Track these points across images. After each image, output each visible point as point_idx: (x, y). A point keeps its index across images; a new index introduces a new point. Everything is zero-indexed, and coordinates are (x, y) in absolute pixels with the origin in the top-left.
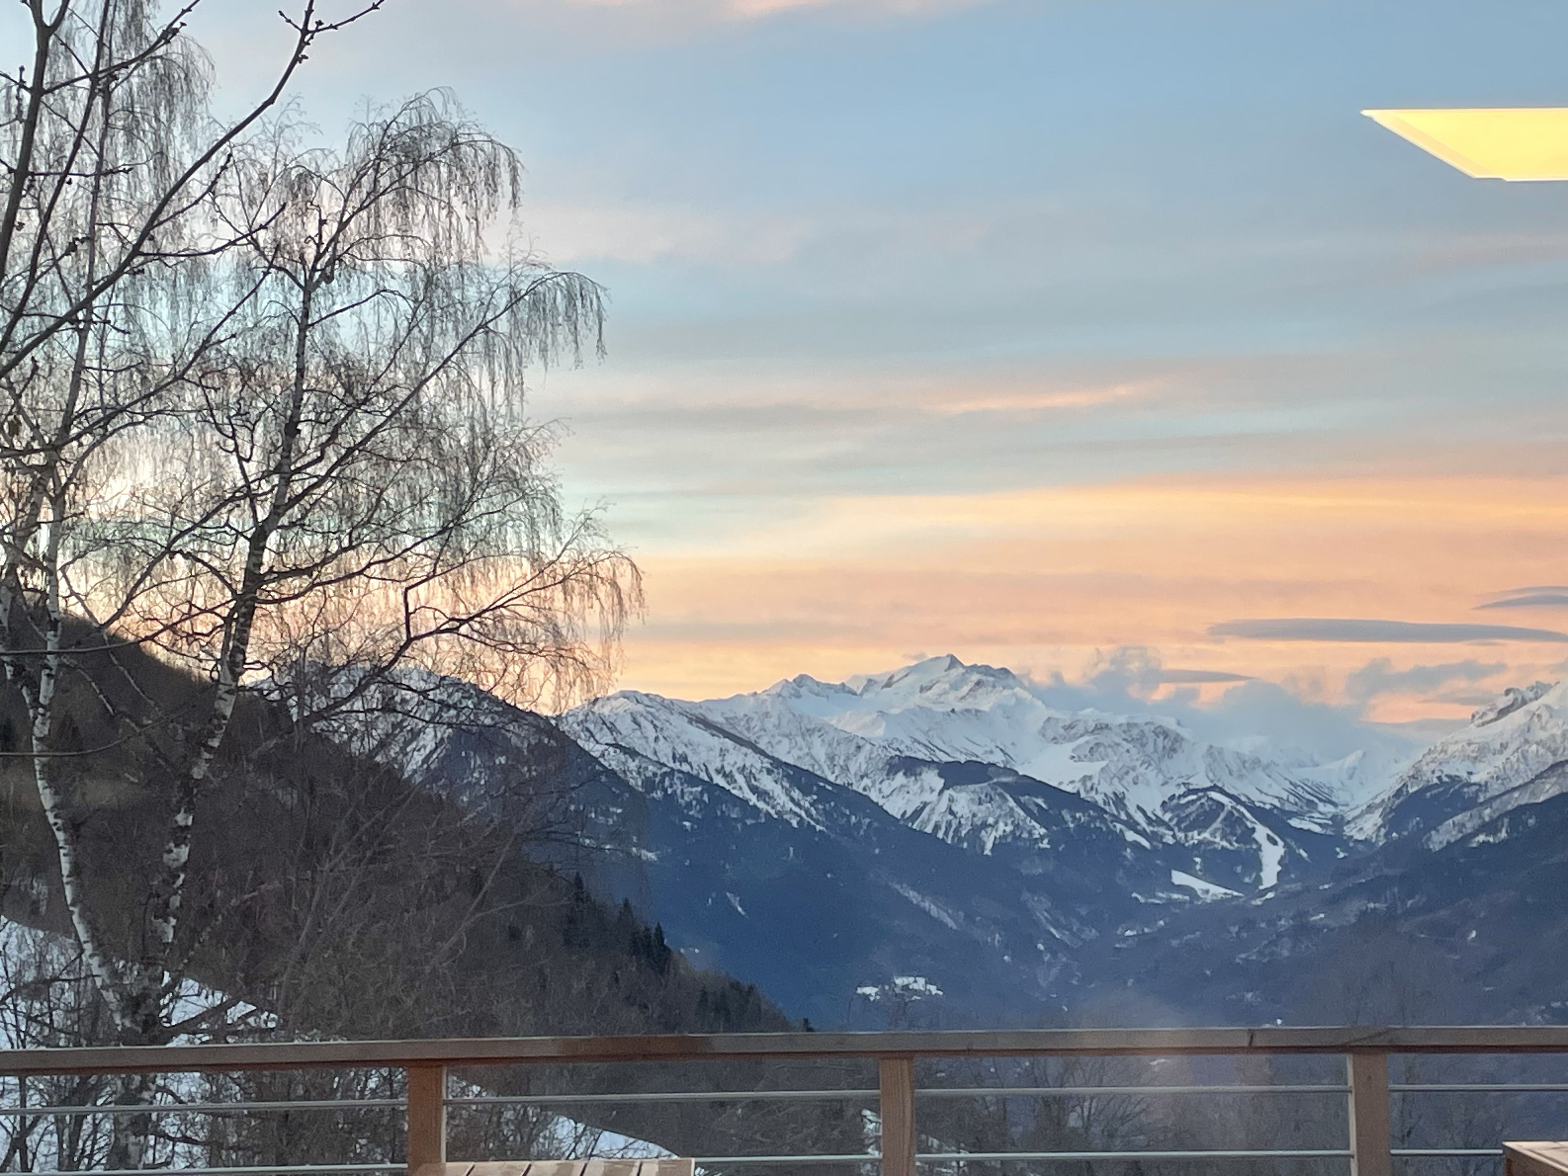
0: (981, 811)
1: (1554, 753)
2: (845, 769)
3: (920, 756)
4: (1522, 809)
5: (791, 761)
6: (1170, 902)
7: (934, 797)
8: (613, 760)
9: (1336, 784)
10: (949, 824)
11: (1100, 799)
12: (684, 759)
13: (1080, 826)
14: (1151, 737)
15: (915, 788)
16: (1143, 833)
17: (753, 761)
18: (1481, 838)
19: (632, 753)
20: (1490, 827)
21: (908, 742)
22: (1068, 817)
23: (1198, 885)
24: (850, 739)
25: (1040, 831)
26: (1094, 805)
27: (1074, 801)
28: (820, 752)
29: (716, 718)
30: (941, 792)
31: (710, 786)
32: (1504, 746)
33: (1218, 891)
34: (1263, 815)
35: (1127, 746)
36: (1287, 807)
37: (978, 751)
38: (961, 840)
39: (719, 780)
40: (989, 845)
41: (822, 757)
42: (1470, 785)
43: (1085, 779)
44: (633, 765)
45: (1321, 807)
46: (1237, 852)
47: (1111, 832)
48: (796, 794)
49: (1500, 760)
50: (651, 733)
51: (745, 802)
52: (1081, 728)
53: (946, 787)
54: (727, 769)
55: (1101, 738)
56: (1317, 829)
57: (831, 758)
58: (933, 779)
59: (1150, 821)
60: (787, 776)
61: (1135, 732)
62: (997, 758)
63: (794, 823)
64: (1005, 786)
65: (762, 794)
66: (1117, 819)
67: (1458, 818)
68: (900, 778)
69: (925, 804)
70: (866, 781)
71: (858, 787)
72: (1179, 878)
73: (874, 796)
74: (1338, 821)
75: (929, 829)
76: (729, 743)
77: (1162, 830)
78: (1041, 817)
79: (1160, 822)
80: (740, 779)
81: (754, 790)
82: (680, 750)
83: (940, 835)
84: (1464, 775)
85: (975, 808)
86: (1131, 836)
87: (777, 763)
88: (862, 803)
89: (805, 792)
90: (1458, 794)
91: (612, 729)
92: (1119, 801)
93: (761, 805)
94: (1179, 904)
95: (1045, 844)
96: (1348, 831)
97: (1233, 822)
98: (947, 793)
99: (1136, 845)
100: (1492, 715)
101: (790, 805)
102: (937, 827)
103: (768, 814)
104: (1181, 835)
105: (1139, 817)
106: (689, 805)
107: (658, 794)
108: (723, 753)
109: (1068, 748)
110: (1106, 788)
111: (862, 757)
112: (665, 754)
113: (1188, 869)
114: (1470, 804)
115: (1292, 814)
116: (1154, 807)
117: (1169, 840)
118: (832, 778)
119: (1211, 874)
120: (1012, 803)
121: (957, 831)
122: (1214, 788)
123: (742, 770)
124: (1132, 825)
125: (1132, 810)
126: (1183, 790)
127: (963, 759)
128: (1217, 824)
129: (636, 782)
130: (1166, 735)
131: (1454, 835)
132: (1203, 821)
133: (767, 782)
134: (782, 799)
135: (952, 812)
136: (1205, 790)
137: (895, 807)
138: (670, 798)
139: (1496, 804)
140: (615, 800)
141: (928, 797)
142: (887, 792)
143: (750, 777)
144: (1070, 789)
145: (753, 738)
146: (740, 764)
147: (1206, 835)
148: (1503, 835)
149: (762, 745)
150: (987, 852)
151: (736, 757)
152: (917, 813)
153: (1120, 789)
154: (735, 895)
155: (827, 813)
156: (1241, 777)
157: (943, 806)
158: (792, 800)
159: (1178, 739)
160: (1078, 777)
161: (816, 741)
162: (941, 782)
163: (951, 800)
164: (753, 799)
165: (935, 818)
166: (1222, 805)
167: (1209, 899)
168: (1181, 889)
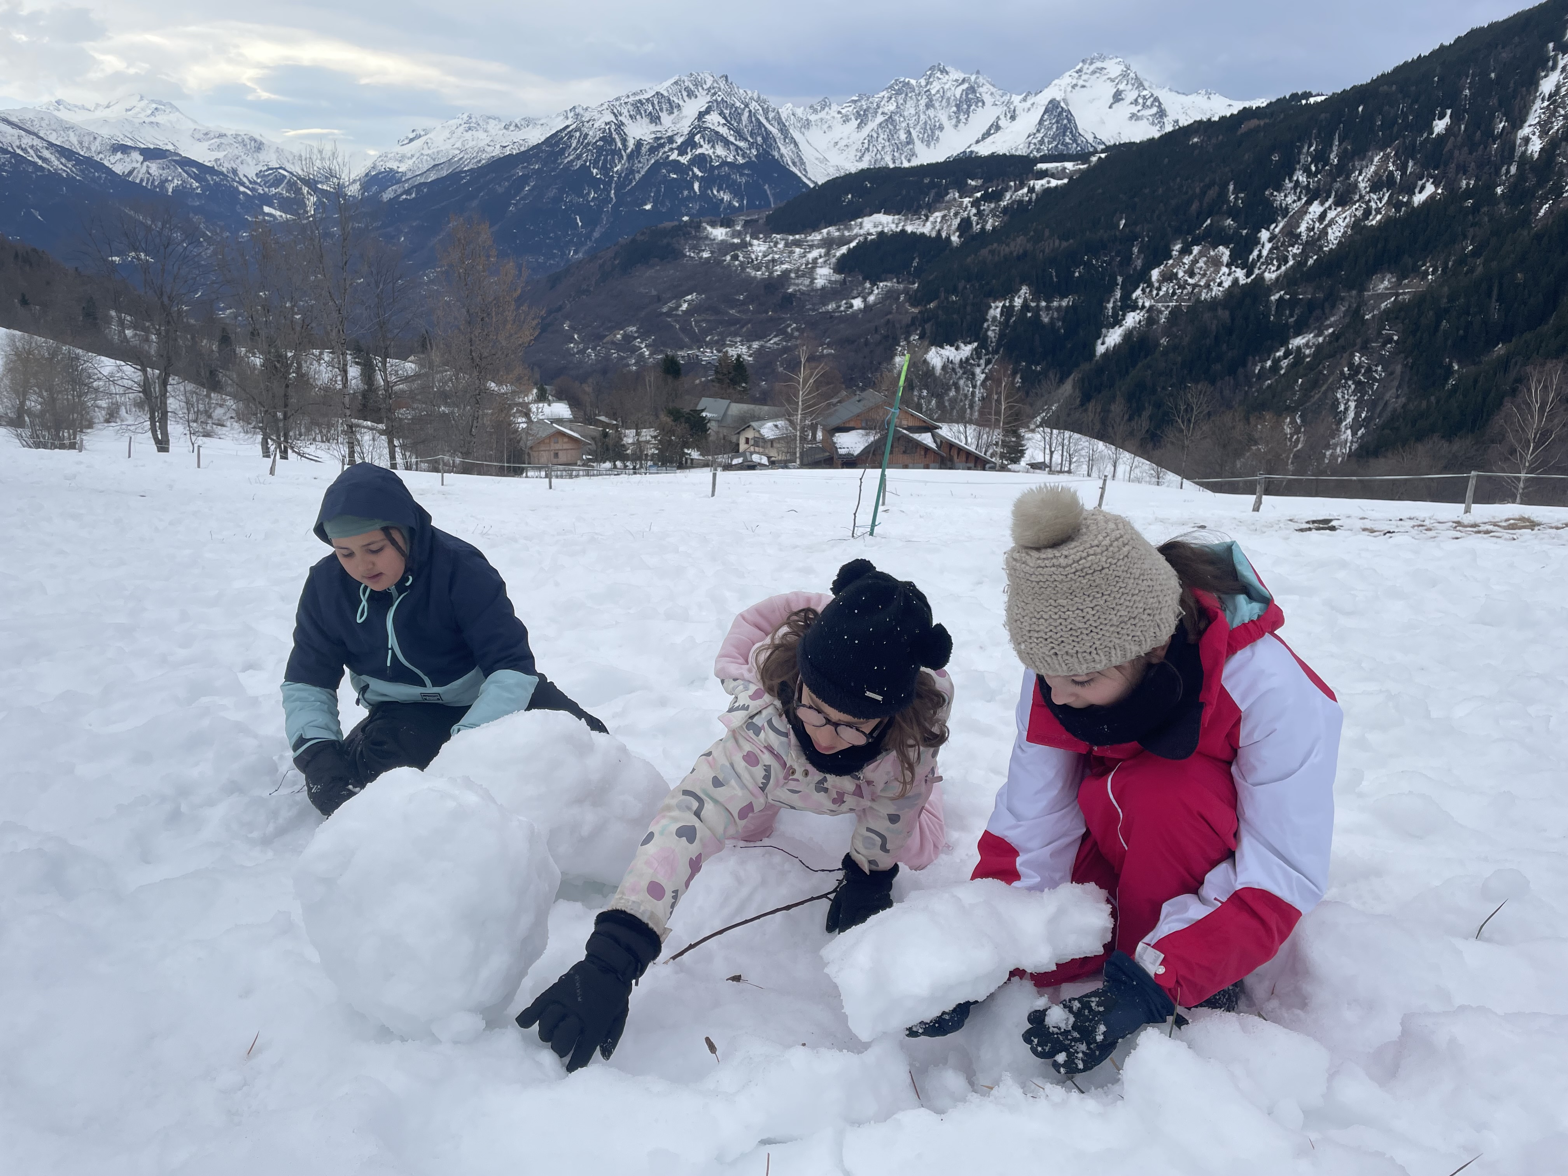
0: (165, 173)
1: (434, 160)
3: (129, 144)
4: (421, 184)
7: (138, 165)
10: (148, 180)
14: (248, 141)
18: (404, 197)
20: (408, 192)
21: (122, 137)
24: (89, 134)
30: (142, 163)
32: (413, 156)
34: (307, 182)
35: (237, 145)
37: (160, 143)
38: (155, 187)
40: (170, 190)
42: (398, 172)
47: (233, 187)
49: (411, 162)
53: (144, 160)
54: (23, 146)
57: (81, 143)
60: (57, 151)
63: (64, 175)
67: (394, 187)
69: (134, 169)
70: (101, 156)
71: (97, 158)
75: (138, 181)
83: (144, 184)
84: (395, 168)
85: (161, 172)
88: (100, 166)
90: (393, 176)
98: (145, 163)
100: (406, 141)
101: (61, 166)
102: (142, 180)
103: (49, 170)
114: (399, 181)
115: (321, 182)
118: (82, 153)
120: (180, 170)
121: (153, 182)
125: (241, 177)
126: (266, 168)
130: (255, 141)
131: (392, 195)
135: (149, 173)
136: (276, 168)
139: (410, 182)
142: (113, 161)
145: (36, 131)
146: (30, 144)
148: (414, 195)
150: (170, 194)
154: (36, 210)
155: (81, 171)
157: (144, 169)
158: (62, 163)
162: (141, 158)
163: (148, 167)
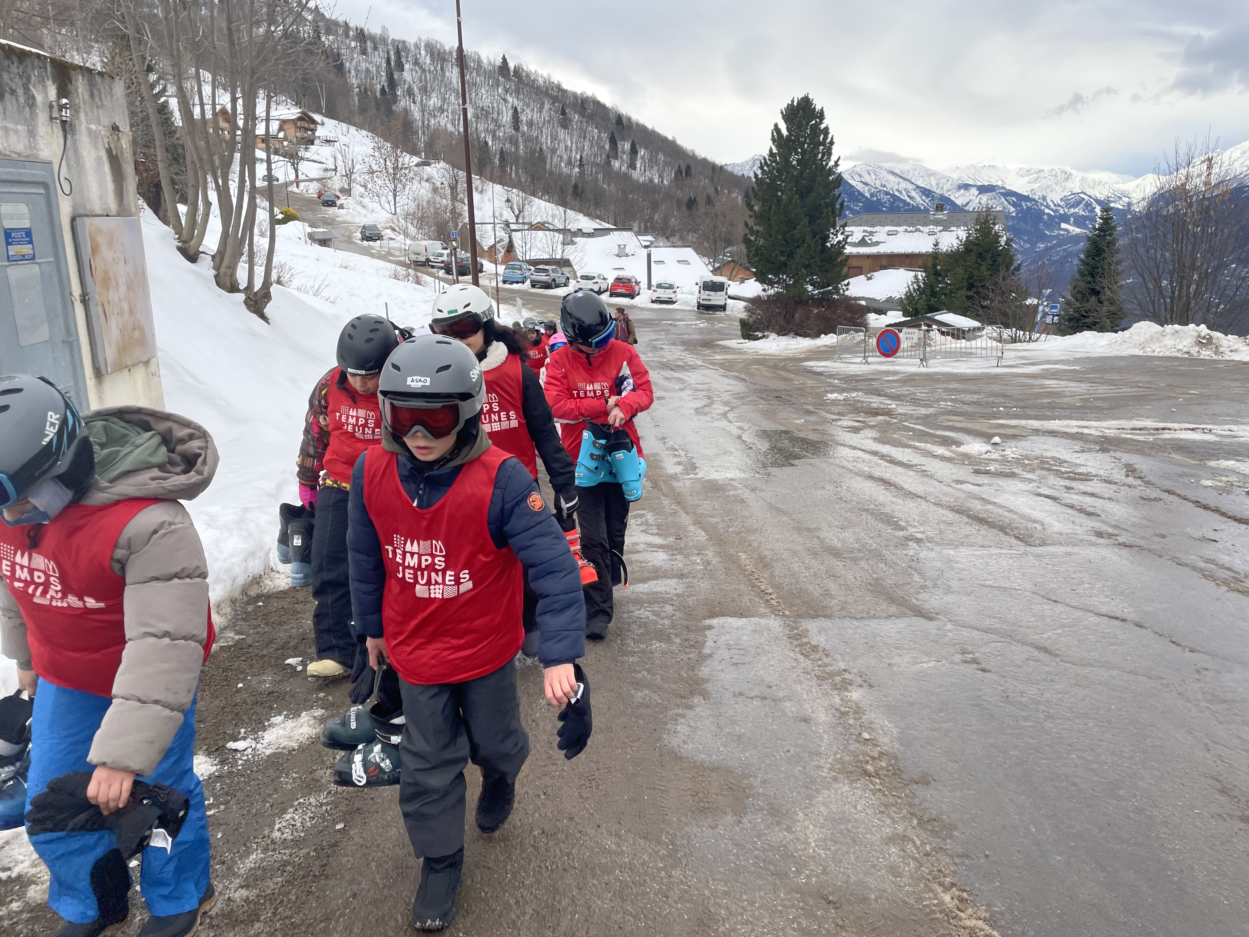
2: (942, 188)
5: (923, 186)
6: (1059, 234)
8: (860, 187)
9: (1131, 190)
11: (1037, 198)
12: (885, 186)
13: (1028, 208)
15: (967, 194)
16: (1052, 210)
17: (910, 186)
19: (866, 184)
22: (1023, 204)
23: (1070, 228)
25: (1012, 209)
26: (1034, 200)
27: (1027, 198)
28: (934, 182)
29: (897, 171)
31: (893, 196)
33: (1078, 230)
36: (1111, 199)
39: (897, 193)
41: (934, 184)
43: (1031, 191)
44: (866, 188)
45: (1124, 199)
46: (1087, 216)
48: (924, 198)
50: (873, 177)
51: (905, 201)
52: (1033, 171)
55: (1040, 175)
56: (1121, 207)
58: (974, 191)
59: (1055, 205)
61: (1054, 172)
62: (1000, 183)
64: (1001, 193)
65: (911, 198)
66: (1042, 205)
68: (962, 191)
72: (1063, 225)
73: (952, 198)
74: (1129, 204)
76: (901, 180)
77: (1060, 208)
78: (1014, 205)
79: (1059, 205)
80: (904, 193)
81: (909, 196)
82: (884, 183)
86: (1047, 211)
87: (918, 187)
89: (927, 197)
91: (860, 176)
92: (1044, 198)
93: (911, 202)
94: (1063, 235)
95: (1014, 214)
96: (1132, 208)
97: (1088, 205)
99: (1049, 214)
104: (1066, 210)
105: (1051, 204)
106: (885, 202)
107: (875, 199)
108: (899, 183)
109: (1027, 179)
110: (1040, 194)
111: (949, 184)
112: (878, 184)
113: (1067, 222)
116: (1057, 200)
117: (1062, 212)
119: (1077, 224)
122: (1082, 192)
123: (905, 189)
124: (1048, 207)
127: (986, 184)
128: (1082, 206)
129: (867, 195)
132: (1076, 204)
133: (913, 194)
134: (918, 200)
137: (959, 202)
138: (879, 200)
140: (860, 201)
141: (972, 198)
143: (907, 192)
144: (1025, 194)
147: (1077, 210)
149: (913, 180)
151: (904, 185)
152: (967, 204)
153: (1045, 194)
156: (1093, 188)
159: (1070, 174)
160: (1029, 190)
161: (932, 178)
164: (908, 200)
165: (974, 205)
166: (1084, 199)
167: (1074, 233)
168: (1064, 230)
